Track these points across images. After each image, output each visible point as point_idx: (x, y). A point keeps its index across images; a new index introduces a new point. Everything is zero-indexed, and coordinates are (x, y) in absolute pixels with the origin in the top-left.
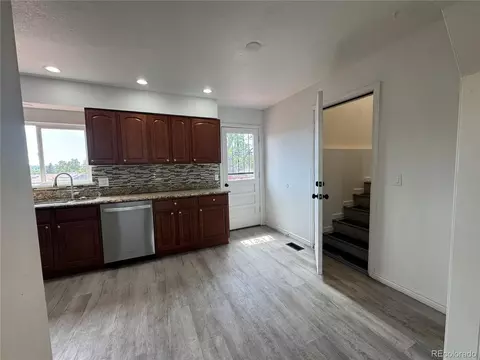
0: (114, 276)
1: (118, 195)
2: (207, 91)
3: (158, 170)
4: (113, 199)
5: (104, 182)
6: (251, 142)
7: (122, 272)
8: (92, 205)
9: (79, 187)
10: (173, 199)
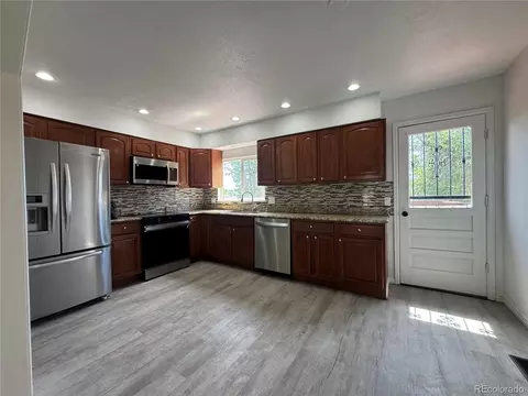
0: (255, 279)
1: (280, 212)
2: (354, 87)
3: (313, 191)
4: (275, 215)
5: (272, 200)
6: (468, 140)
7: (264, 279)
8: (250, 217)
9: (259, 203)
10: (309, 221)
